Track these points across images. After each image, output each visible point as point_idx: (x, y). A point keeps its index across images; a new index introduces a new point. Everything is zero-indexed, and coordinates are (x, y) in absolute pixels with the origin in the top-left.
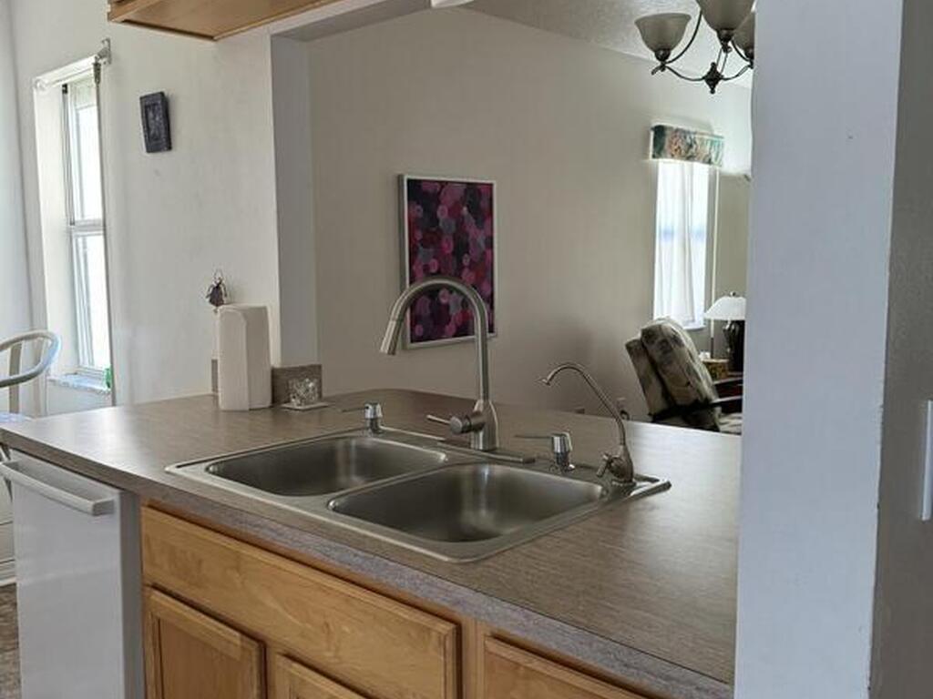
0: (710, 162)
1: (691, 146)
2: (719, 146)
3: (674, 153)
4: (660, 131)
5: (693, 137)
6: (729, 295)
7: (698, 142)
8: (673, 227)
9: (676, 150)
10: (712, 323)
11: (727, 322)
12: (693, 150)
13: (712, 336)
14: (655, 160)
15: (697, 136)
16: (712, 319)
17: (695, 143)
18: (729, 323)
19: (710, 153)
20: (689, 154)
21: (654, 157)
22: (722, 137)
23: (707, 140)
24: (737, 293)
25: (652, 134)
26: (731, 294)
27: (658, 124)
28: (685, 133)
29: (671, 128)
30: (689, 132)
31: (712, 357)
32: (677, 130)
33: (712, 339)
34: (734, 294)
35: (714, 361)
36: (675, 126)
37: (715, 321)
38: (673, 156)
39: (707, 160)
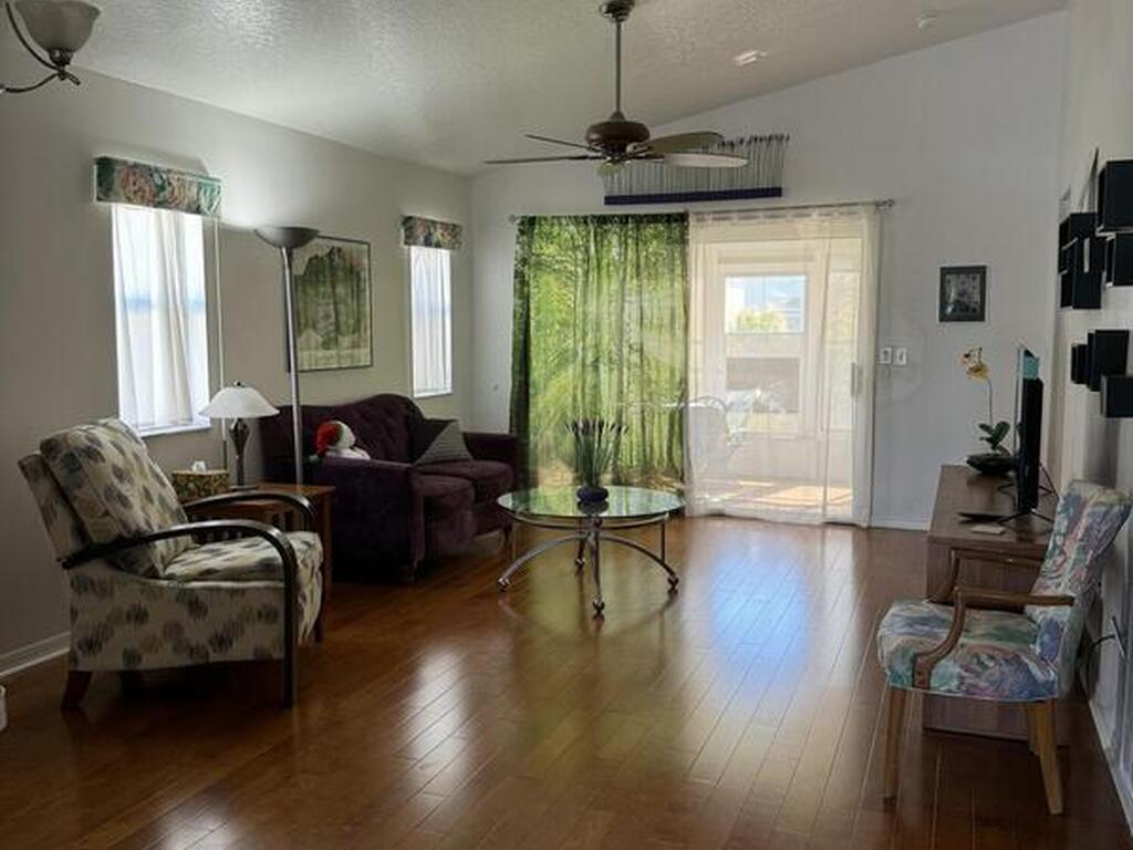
0: (198, 211)
1: (162, 188)
2: (213, 191)
3: (132, 196)
4: (105, 165)
5: (164, 176)
6: (232, 385)
7: (174, 183)
8: (149, 295)
9: (135, 192)
10: (223, 422)
11: (233, 420)
12: (166, 193)
13: (224, 438)
14: (101, 204)
15: (171, 176)
16: (223, 417)
17: (170, 184)
18: (235, 421)
19: (198, 199)
20: (160, 199)
21: (99, 199)
22: (218, 180)
23: (191, 183)
24: (242, 384)
25: (95, 167)
26: (235, 383)
27: (103, 155)
28: (150, 171)
29: (125, 163)
30: (157, 170)
31: (208, 468)
32: (136, 166)
33: (225, 442)
34: (239, 384)
35: (210, 473)
36: (131, 159)
37: (226, 420)
38: (129, 200)
39: (194, 207)
